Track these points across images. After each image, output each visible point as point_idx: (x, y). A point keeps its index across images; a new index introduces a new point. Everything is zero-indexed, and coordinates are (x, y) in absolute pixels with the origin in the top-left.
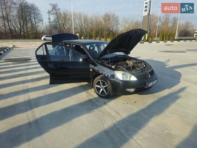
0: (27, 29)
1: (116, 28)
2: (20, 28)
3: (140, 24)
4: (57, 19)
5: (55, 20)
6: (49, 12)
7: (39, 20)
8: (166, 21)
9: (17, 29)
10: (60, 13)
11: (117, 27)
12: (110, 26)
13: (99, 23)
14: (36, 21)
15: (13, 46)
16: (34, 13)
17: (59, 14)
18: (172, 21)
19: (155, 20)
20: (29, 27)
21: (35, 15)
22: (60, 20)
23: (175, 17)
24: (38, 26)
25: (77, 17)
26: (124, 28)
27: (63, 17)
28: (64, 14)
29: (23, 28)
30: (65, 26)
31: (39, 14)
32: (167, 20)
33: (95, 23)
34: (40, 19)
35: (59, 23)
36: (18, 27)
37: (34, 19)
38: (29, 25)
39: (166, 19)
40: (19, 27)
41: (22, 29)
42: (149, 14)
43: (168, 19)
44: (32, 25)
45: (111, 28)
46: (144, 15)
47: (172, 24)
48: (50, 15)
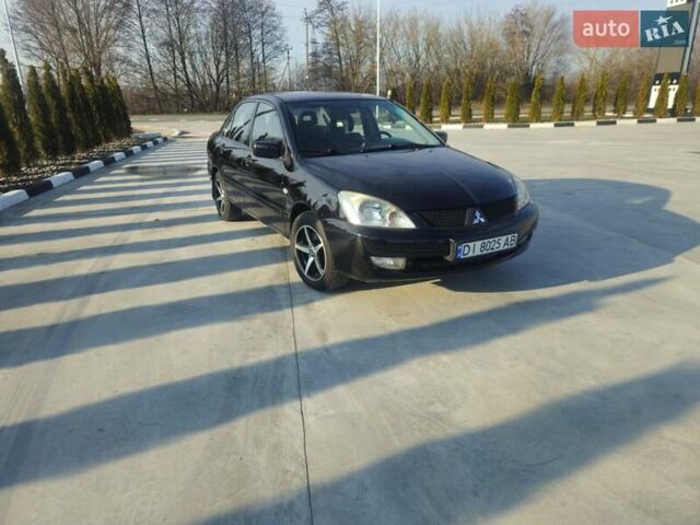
0: (238, 78)
1: (555, 64)
2: (215, 77)
4: (333, 42)
5: (327, 45)
7: (277, 48)
9: (208, 82)
10: (344, 19)
11: (558, 62)
12: (531, 60)
13: (483, 49)
14: (267, 52)
15: (183, 133)
16: (262, 25)
17: (340, 23)
20: (245, 72)
21: (265, 30)
22: (343, 45)
24: (271, 69)
25: (401, 30)
26: (587, 64)
27: (353, 31)
28: (357, 21)
29: (227, 75)
31: (275, 29)
33: (469, 47)
34: (278, 43)
35: (339, 55)
36: (210, 75)
37: (260, 45)
38: (245, 65)
40: (214, 72)
41: (222, 82)
44: (255, 65)
45: (534, 67)
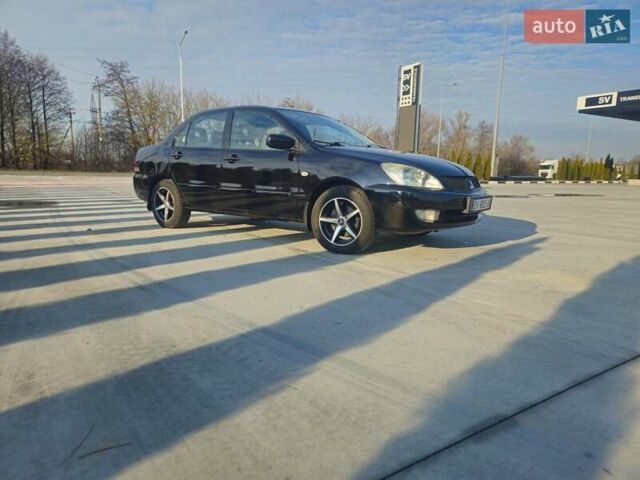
0: (13, 136)
3: (388, 137)
4: (125, 110)
5: (118, 112)
6: (98, 86)
7: (61, 110)
8: (458, 133)
10: (135, 92)
14: (49, 113)
16: (43, 88)
17: (132, 94)
18: (477, 133)
19: (430, 129)
20: (23, 130)
21: (47, 92)
22: (136, 113)
23: (484, 122)
24: (54, 129)
25: (193, 106)
27: (146, 103)
28: (151, 96)
30: (151, 134)
31: (59, 92)
32: (463, 130)
34: (63, 105)
35: (130, 121)
37: (42, 106)
39: (460, 128)
42: (415, 103)
43: (465, 127)
44: (34, 124)
46: (401, 106)
47: (477, 142)
48: (102, 95)
